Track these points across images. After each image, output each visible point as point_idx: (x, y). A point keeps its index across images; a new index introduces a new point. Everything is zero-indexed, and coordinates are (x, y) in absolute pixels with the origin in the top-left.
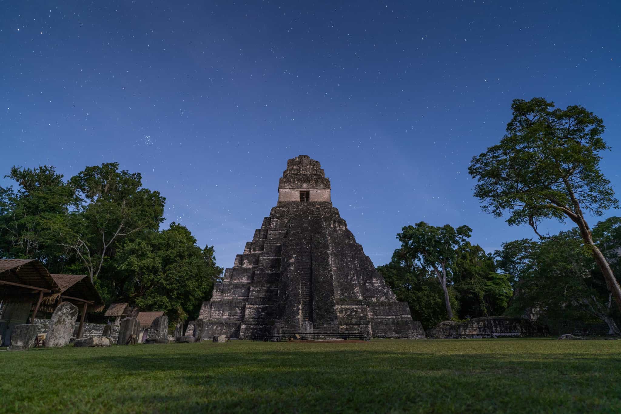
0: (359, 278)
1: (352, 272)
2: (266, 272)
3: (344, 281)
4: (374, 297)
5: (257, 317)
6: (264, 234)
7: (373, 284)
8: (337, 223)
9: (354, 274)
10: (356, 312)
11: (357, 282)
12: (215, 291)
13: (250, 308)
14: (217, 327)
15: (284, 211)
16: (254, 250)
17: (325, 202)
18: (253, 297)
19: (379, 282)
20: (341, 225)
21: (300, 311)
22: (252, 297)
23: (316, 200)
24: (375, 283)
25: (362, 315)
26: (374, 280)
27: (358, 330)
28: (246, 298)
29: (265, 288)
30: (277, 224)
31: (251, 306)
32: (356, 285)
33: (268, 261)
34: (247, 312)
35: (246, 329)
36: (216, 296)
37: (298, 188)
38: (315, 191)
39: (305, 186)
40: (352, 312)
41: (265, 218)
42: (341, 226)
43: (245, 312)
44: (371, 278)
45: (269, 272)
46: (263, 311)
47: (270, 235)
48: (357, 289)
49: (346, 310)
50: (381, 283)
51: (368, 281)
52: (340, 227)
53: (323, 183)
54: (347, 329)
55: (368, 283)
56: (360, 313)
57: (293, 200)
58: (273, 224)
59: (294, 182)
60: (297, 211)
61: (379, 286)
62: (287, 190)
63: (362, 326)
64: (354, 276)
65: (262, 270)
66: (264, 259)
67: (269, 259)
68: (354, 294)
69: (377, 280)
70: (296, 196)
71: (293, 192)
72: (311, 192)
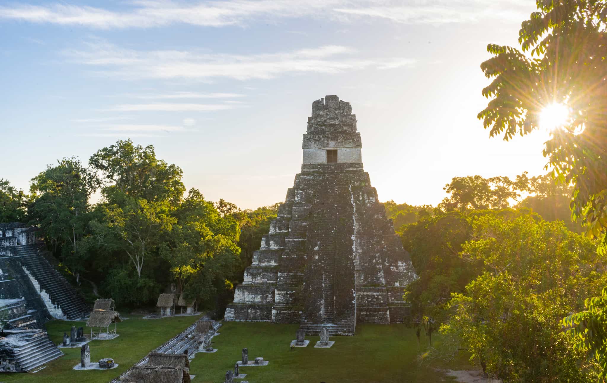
0: (384, 261)
1: (377, 255)
2: (293, 256)
3: (368, 265)
4: (397, 282)
5: (286, 302)
6: (288, 210)
7: (397, 267)
8: (366, 195)
9: (379, 257)
10: (377, 299)
11: (381, 266)
12: (245, 274)
13: (279, 294)
14: (251, 310)
15: (309, 180)
16: (280, 229)
17: (355, 164)
18: (282, 283)
19: (404, 264)
20: (371, 196)
21: (322, 306)
22: (280, 283)
23: (345, 161)
24: (400, 266)
25: (382, 302)
26: (400, 263)
27: (377, 316)
28: (274, 282)
29: (292, 274)
30: (301, 197)
31: (280, 292)
32: (380, 270)
33: (293, 243)
34: (277, 297)
35: (277, 314)
36: (247, 279)
37: (324, 147)
38: (344, 149)
39: (332, 145)
40: (372, 299)
41: (289, 190)
42: (371, 198)
43: (274, 297)
44: (396, 262)
45: (295, 256)
46: (291, 297)
47: (295, 211)
48: (381, 274)
49: (368, 296)
50: (405, 266)
51: (393, 264)
52: (369, 199)
53: (353, 140)
54: (366, 315)
55: (392, 266)
56: (381, 300)
57: (320, 162)
58: (298, 197)
59: (320, 139)
60: (323, 180)
61: (404, 269)
62: (311, 150)
63: (381, 312)
64: (379, 259)
65: (288, 254)
66: (289, 241)
67: (294, 242)
68: (378, 279)
69: (403, 263)
70: (322, 157)
71: (319, 152)
72: (339, 151)
